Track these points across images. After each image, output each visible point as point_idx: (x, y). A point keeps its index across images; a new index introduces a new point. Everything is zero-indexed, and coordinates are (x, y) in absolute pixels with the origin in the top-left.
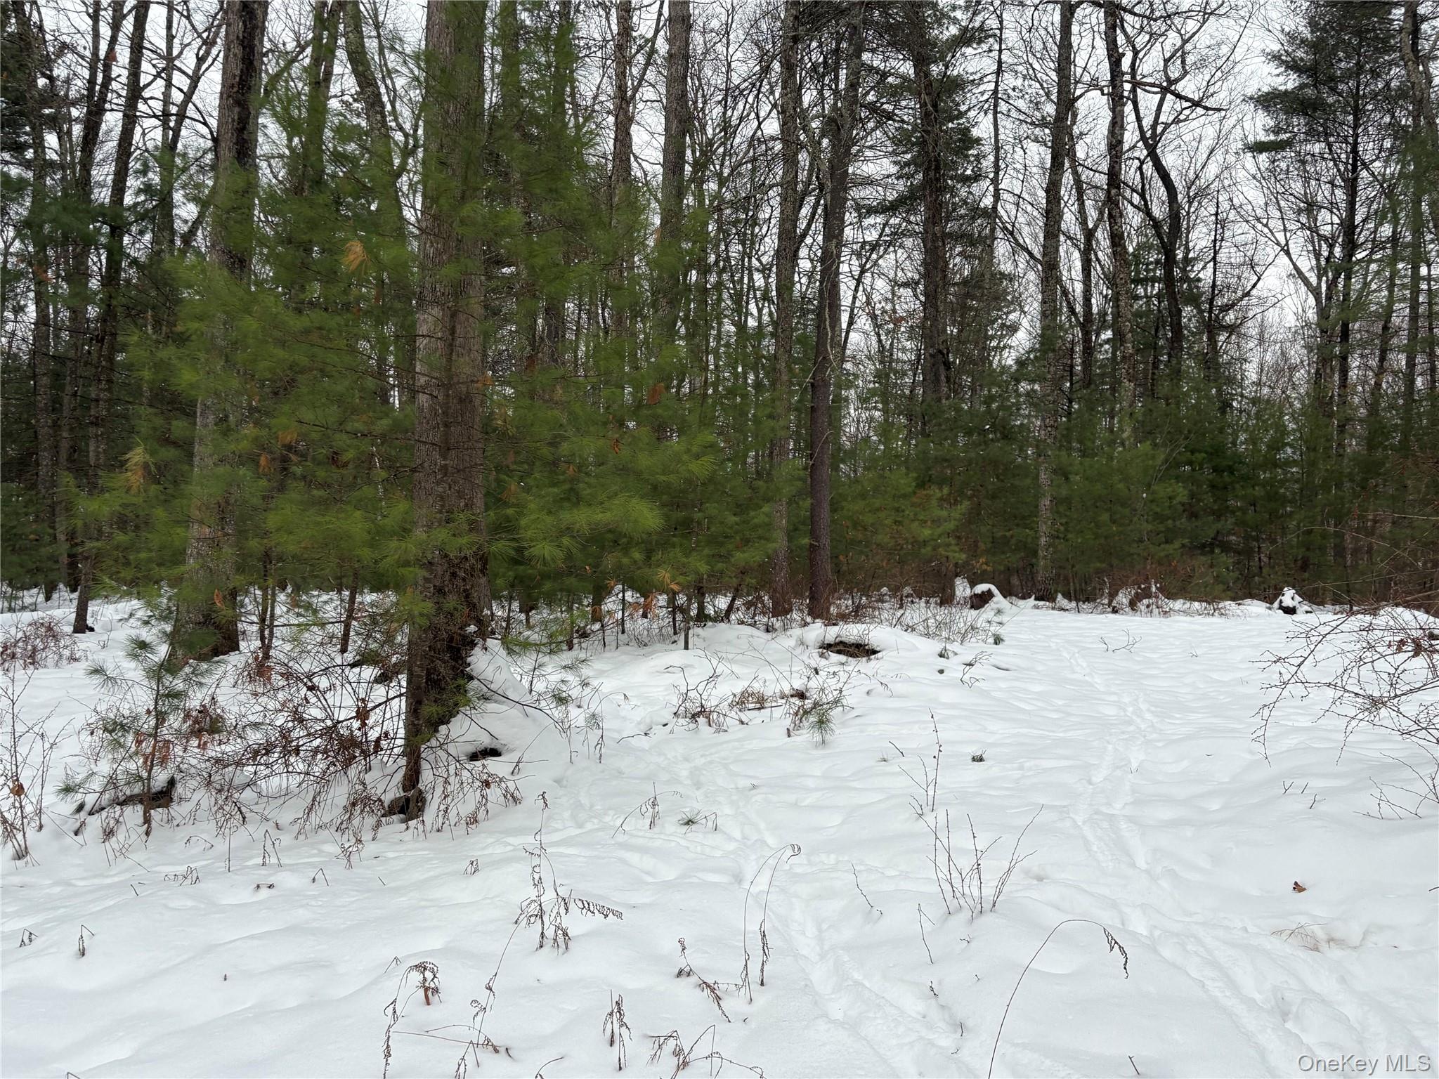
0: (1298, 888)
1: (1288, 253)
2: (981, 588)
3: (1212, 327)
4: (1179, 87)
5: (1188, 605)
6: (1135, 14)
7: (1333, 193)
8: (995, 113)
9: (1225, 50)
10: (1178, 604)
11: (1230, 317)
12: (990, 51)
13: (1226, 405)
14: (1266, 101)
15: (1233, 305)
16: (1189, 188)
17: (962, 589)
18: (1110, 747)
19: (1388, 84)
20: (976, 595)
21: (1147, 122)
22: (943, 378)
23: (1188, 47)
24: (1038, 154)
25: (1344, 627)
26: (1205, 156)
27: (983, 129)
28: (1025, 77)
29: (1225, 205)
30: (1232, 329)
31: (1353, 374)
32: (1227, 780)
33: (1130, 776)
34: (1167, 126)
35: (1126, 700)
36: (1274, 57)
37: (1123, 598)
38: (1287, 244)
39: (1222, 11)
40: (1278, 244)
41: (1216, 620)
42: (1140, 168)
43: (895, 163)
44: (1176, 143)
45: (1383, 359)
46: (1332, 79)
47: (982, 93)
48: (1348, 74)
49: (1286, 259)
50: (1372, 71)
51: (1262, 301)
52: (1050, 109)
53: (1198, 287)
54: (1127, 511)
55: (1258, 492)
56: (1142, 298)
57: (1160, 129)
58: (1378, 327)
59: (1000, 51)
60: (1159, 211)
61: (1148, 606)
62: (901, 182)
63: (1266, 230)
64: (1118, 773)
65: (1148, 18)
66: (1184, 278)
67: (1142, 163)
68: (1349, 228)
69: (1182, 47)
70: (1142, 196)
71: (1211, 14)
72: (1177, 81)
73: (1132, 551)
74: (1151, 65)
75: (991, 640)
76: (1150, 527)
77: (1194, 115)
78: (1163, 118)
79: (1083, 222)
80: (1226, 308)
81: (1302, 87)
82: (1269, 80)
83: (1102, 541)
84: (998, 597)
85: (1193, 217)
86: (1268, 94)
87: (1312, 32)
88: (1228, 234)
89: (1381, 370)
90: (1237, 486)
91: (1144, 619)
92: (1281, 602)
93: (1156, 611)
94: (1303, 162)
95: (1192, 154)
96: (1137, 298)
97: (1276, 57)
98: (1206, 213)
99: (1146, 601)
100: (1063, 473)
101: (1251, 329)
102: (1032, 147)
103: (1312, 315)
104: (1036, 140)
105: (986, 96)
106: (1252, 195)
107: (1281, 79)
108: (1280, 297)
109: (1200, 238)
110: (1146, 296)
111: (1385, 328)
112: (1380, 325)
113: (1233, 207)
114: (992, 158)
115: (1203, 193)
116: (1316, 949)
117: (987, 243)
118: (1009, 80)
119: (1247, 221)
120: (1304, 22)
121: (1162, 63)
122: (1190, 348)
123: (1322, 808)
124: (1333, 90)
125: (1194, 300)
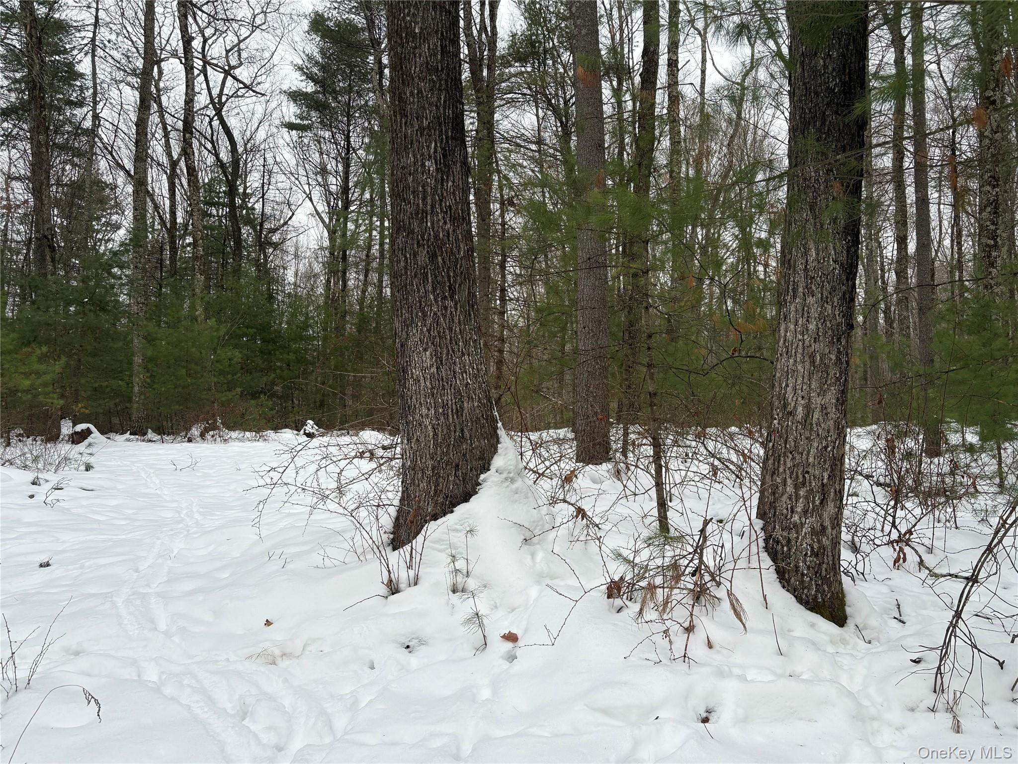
0: (268, 623)
1: (311, 200)
2: (80, 427)
3: (263, 243)
4: (237, 72)
5: (242, 435)
6: (203, 12)
7: (337, 166)
8: (93, 56)
9: (267, 55)
10: (234, 434)
11: (276, 238)
12: (89, 7)
13: (271, 298)
14: (295, 96)
15: (278, 229)
16: (246, 144)
17: (66, 428)
18: (158, 542)
19: (367, 102)
20: (76, 433)
21: (215, 92)
22: (48, 257)
23: (242, 46)
24: (131, 96)
25: (310, 445)
26: (257, 125)
27: (84, 66)
28: (118, 34)
29: (270, 161)
30: (276, 246)
31: (351, 283)
32: (238, 555)
33: (169, 562)
34: (229, 97)
35: (184, 505)
36: (299, 68)
37: (195, 431)
38: (310, 193)
39: (264, 27)
40: (305, 192)
41: (261, 444)
42: (210, 123)
43: (6, 78)
44: (236, 111)
45: (366, 276)
46: (334, 91)
47: (83, 38)
48: (343, 92)
49: (310, 203)
50: (358, 92)
51: (296, 229)
52: (140, 63)
53: (253, 214)
54: (199, 368)
55: (292, 356)
56: (214, 216)
57: (224, 99)
58: (363, 255)
59: (97, 10)
60: (225, 156)
61: (213, 436)
62: (13, 95)
63: (297, 182)
64: (160, 561)
65: (213, 17)
66: (244, 206)
67: (211, 120)
68: (345, 189)
69: (238, 44)
70: (212, 142)
71: (257, 27)
72: (234, 67)
73: (203, 397)
74: (216, 51)
75: (83, 468)
76: (216, 380)
77: (247, 95)
78: (226, 91)
79: (169, 154)
80: (273, 231)
81: (316, 92)
82: (296, 83)
83: (180, 389)
84: (96, 433)
85: (249, 165)
86: (296, 92)
87: (322, 58)
88: (273, 180)
89: (366, 283)
90: (277, 352)
91: (209, 446)
92: (305, 430)
93: (218, 439)
94: (319, 142)
95: (248, 121)
96: (211, 215)
97: (300, 69)
98: (258, 164)
99: (211, 433)
100: (149, 339)
101: (289, 246)
102: (127, 90)
103: (326, 243)
104: (128, 84)
105: (85, 41)
106: (288, 157)
107: (304, 84)
108: (307, 228)
109: (254, 180)
110: (218, 216)
111: (367, 256)
112: (365, 252)
113: (276, 163)
114: (91, 91)
115: (255, 150)
116: (274, 663)
117: (89, 156)
118: (104, 34)
119: (285, 174)
120: (317, 50)
121: (224, 53)
122: (249, 255)
123: (289, 567)
124: (335, 98)
125: (250, 222)
